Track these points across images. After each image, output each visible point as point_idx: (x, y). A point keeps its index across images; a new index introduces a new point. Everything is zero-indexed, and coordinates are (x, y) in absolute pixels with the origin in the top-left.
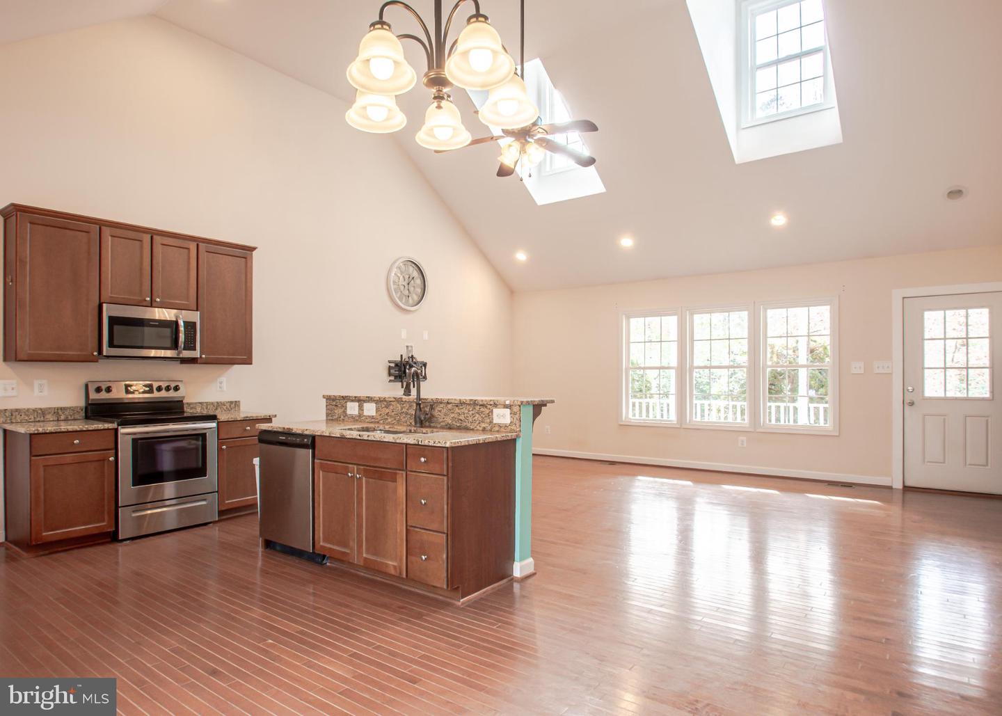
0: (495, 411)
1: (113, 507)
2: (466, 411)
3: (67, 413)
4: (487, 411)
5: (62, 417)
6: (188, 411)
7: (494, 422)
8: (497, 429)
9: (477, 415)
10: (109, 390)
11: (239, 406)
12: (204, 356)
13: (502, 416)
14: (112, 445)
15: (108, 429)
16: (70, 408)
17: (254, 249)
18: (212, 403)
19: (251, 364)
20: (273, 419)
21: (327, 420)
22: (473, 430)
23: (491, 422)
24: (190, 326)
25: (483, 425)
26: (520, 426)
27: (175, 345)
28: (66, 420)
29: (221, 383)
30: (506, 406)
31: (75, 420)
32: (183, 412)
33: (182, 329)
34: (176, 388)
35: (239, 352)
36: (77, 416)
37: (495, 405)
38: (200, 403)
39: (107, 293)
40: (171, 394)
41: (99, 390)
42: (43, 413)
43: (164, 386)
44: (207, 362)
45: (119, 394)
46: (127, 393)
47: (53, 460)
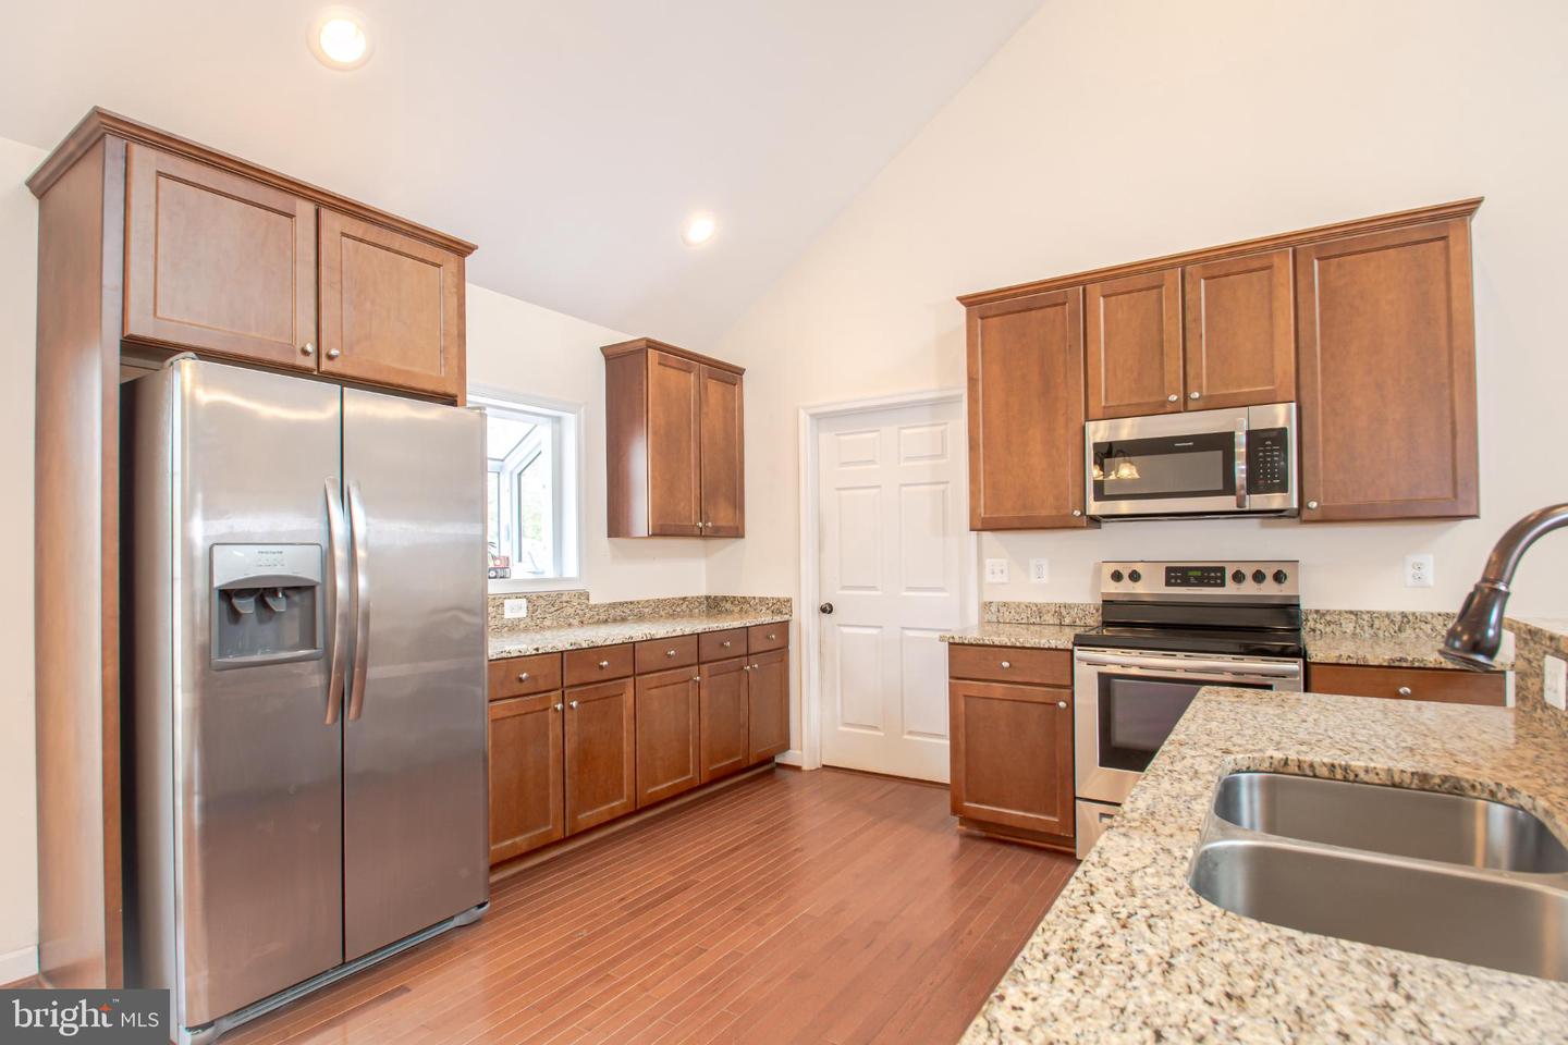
1: (1070, 797)
3: (1073, 613)
5: (1067, 621)
10: (1135, 576)
12: (1314, 505)
14: (1069, 683)
15: (1058, 650)
17: (1478, 203)
18: (1388, 615)
24: (1266, 440)
27: (1229, 488)
28: (1073, 625)
31: (1086, 626)
33: (1240, 449)
34: (1280, 578)
38: (1351, 612)
39: (1099, 401)
40: (1269, 589)
41: (1117, 576)
42: (1039, 610)
43: (1248, 571)
44: (1326, 519)
45: (1153, 586)
46: (1168, 584)
47: (976, 688)
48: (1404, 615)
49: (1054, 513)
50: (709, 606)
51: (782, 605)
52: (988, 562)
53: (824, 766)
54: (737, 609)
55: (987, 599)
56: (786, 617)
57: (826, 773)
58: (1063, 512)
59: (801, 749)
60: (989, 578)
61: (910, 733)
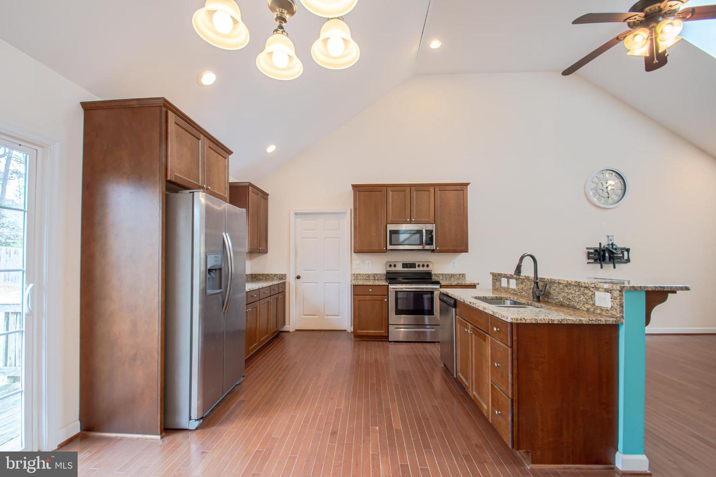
0: (597, 293)
1: (387, 324)
2: (573, 292)
3: (378, 276)
4: (590, 294)
5: (376, 278)
6: (434, 278)
7: (597, 304)
8: (598, 311)
9: (582, 296)
10: (395, 266)
11: (465, 277)
12: (438, 248)
13: (603, 300)
14: (387, 294)
15: (384, 285)
16: (379, 274)
17: (469, 184)
18: (449, 275)
19: (468, 252)
20: (477, 286)
21: (493, 289)
22: (579, 309)
23: (594, 304)
24: (429, 232)
25: (587, 306)
26: (622, 312)
27: (421, 244)
28: (378, 280)
29: (454, 263)
30: (606, 291)
31: (381, 280)
32: (431, 279)
33: (424, 234)
34: (428, 266)
35: (460, 246)
36: (382, 278)
37: (597, 289)
38: (441, 274)
39: (390, 219)
40: (425, 269)
41: (390, 266)
42: (369, 276)
43: (421, 264)
44: (441, 251)
45: (399, 268)
46: (403, 268)
47: (361, 298)
48: (452, 274)
49: (378, 248)
50: (252, 278)
51: (283, 277)
52: (353, 262)
53: (296, 330)
54: (264, 278)
55: (354, 273)
56: (284, 281)
57: (297, 332)
58: (380, 248)
59: (289, 325)
60: (353, 266)
61: (327, 315)
